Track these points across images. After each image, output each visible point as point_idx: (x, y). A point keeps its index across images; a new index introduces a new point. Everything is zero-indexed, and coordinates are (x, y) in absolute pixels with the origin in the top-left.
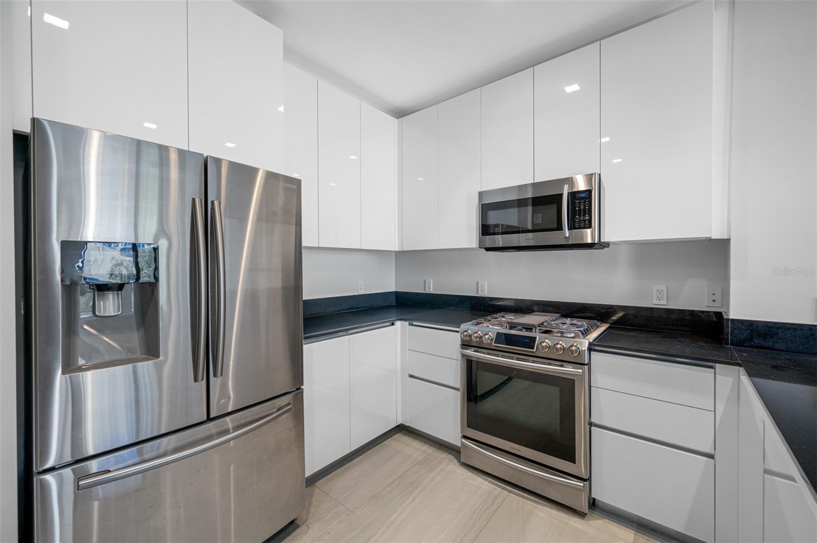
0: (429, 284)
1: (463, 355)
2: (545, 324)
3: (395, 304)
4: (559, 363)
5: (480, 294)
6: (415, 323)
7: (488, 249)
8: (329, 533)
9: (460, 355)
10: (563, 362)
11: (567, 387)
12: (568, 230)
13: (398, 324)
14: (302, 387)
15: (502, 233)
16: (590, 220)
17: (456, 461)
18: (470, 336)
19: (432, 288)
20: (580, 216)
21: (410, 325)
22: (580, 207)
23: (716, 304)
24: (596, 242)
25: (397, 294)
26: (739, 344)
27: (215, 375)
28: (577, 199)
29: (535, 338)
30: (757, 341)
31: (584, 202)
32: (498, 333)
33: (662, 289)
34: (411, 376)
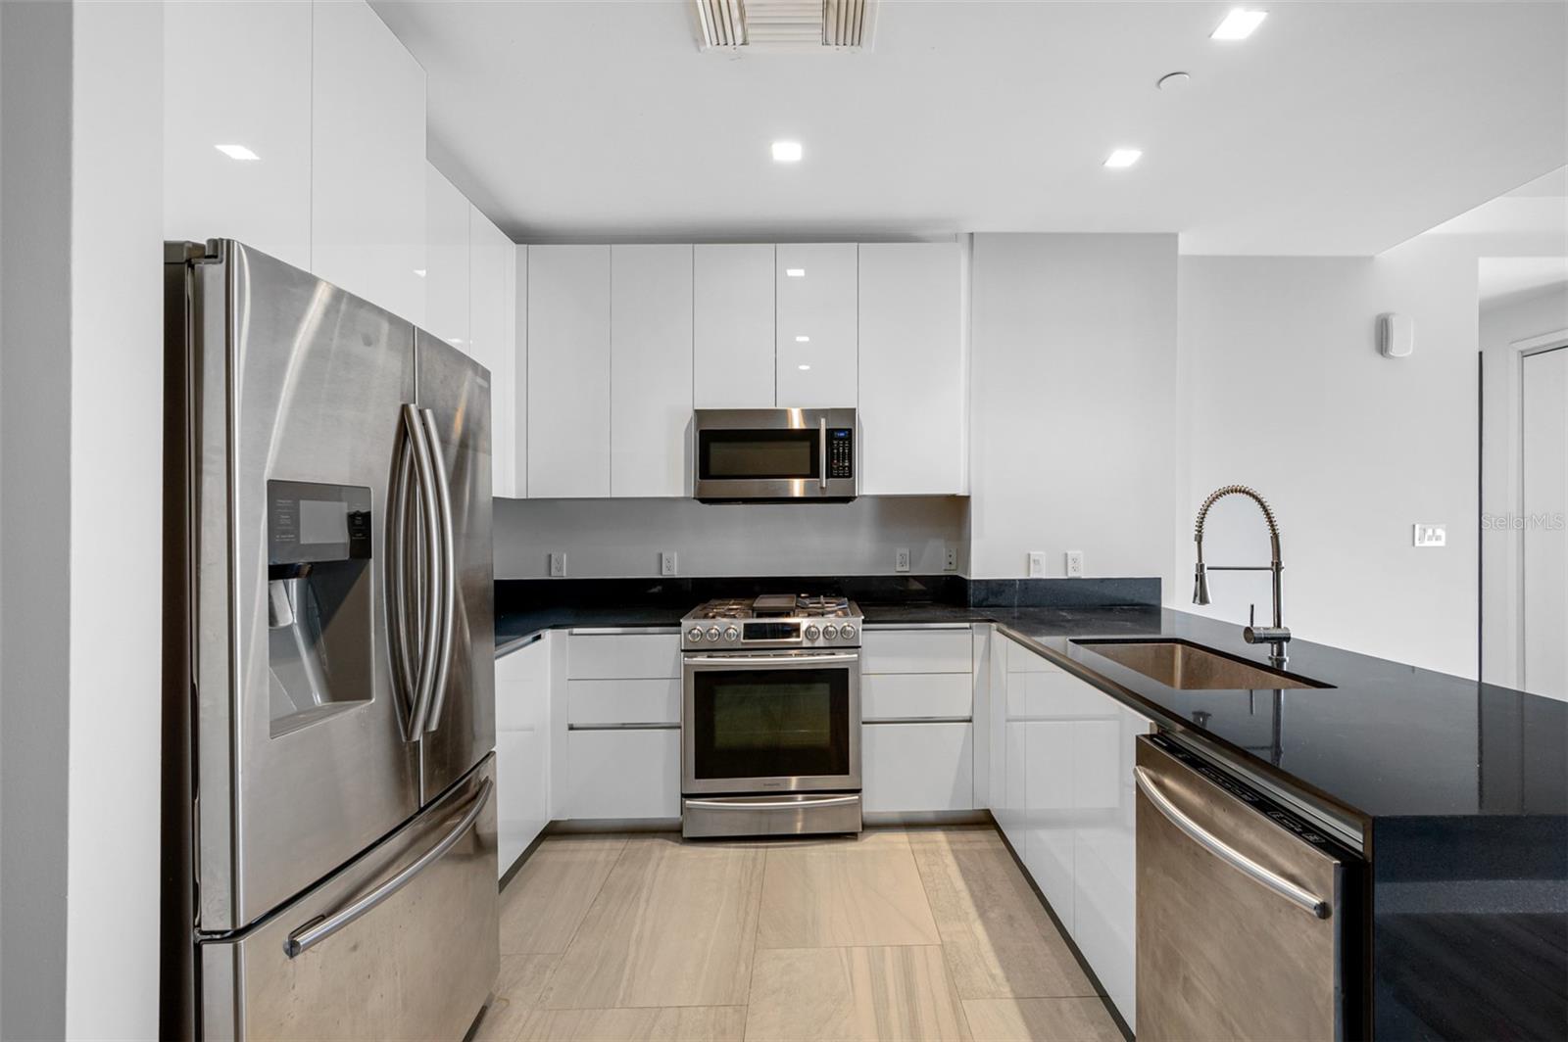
0: (560, 562)
1: (687, 666)
4: (828, 651)
5: (666, 574)
6: (576, 630)
7: (704, 501)
8: (552, 989)
9: (681, 667)
10: (832, 649)
11: (837, 681)
12: (827, 478)
13: (548, 635)
14: (493, 749)
16: (850, 467)
17: (671, 843)
18: (703, 635)
19: (566, 571)
20: (838, 461)
21: (568, 634)
22: (838, 450)
23: (953, 567)
24: (857, 495)
26: (978, 604)
28: (836, 439)
29: (799, 624)
30: (992, 600)
31: (844, 443)
32: (745, 625)
33: (906, 555)
34: (571, 728)
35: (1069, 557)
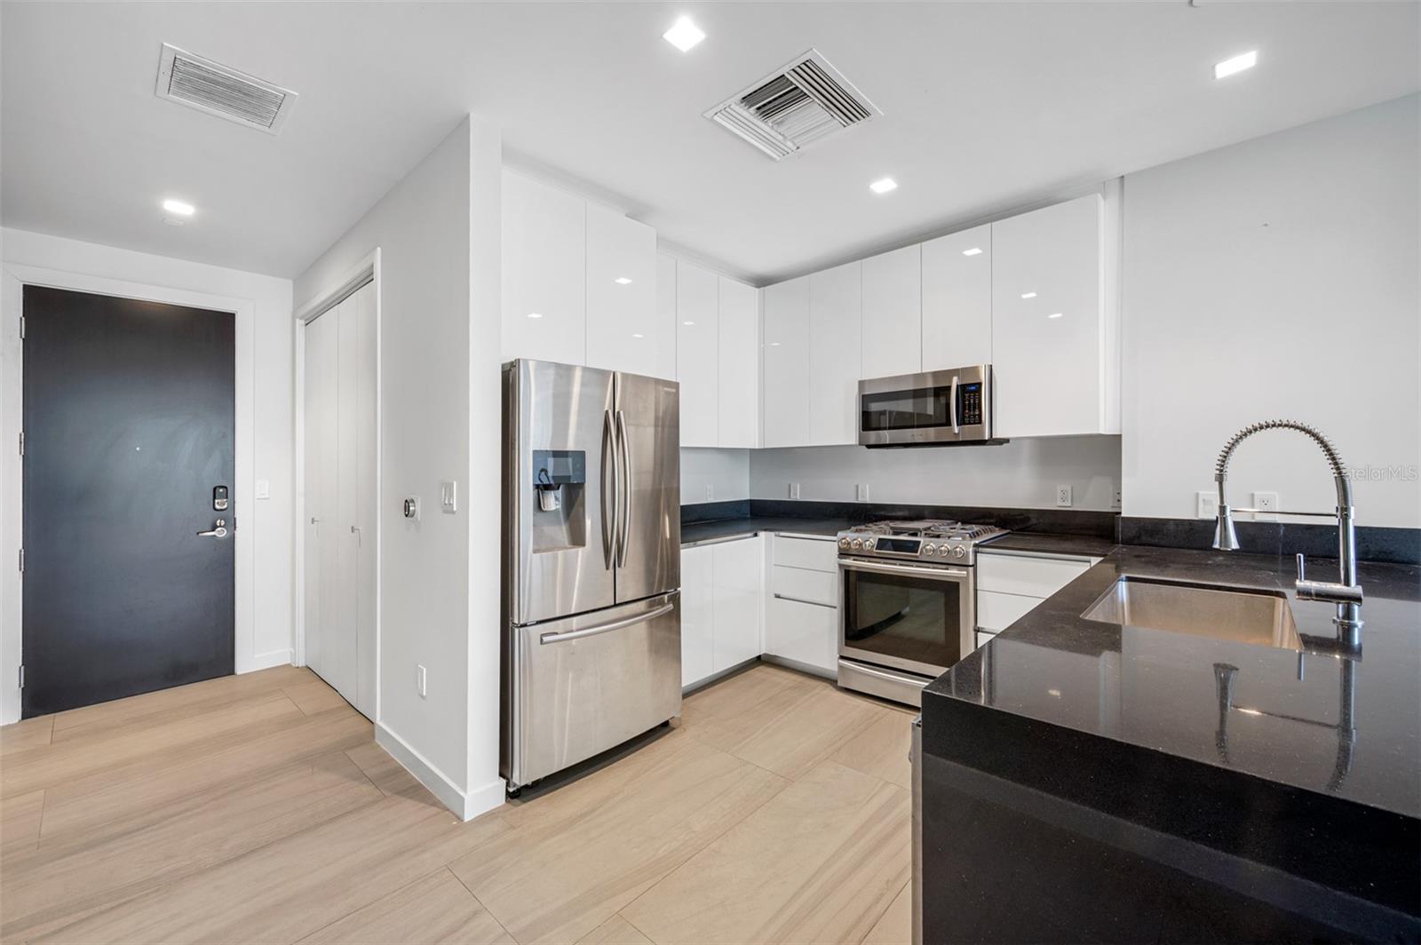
0: (795, 490)
1: (841, 566)
2: (932, 528)
3: (749, 516)
4: (944, 566)
5: (861, 500)
6: (782, 534)
7: (869, 447)
9: (837, 566)
10: (947, 565)
11: (950, 591)
12: (958, 425)
13: (762, 534)
15: (890, 428)
16: (980, 415)
17: (831, 687)
18: (849, 544)
19: (798, 496)
20: (970, 411)
21: (776, 535)
22: (969, 401)
24: (987, 438)
25: (752, 502)
26: (1128, 542)
27: (619, 566)
28: (967, 392)
29: (919, 542)
30: (1144, 539)
31: (975, 396)
32: (880, 539)
33: (1067, 491)
34: (778, 596)
35: (1256, 497)
